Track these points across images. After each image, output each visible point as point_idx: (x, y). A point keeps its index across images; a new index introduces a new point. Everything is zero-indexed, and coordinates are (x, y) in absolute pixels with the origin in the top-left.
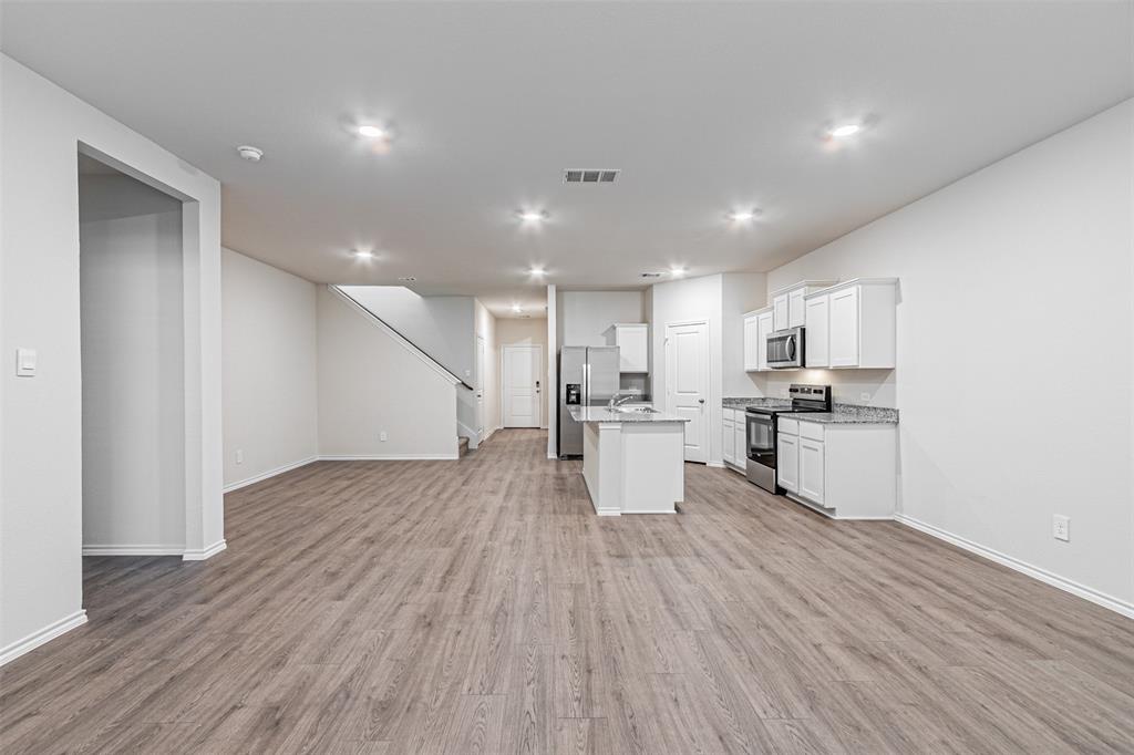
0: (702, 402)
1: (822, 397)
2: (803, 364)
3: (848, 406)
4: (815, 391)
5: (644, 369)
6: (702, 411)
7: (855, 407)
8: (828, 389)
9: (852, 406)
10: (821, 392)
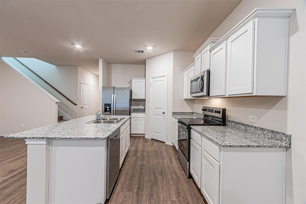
0: (164, 113)
1: (220, 115)
2: (208, 94)
3: (238, 123)
4: (216, 112)
5: (143, 98)
6: (164, 118)
7: (243, 125)
8: (224, 110)
9: (240, 124)
10: (219, 112)
